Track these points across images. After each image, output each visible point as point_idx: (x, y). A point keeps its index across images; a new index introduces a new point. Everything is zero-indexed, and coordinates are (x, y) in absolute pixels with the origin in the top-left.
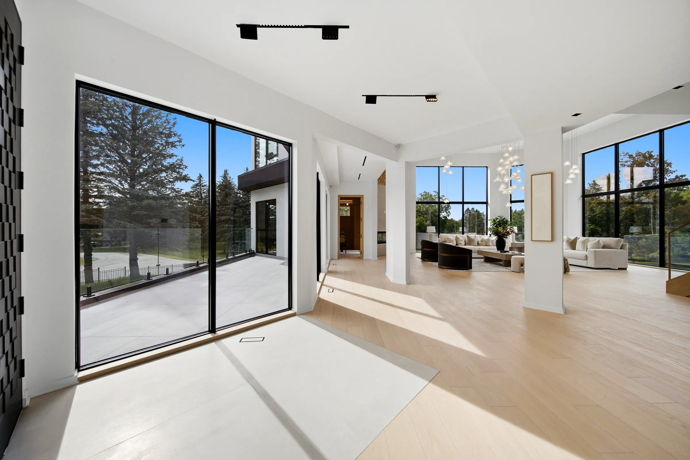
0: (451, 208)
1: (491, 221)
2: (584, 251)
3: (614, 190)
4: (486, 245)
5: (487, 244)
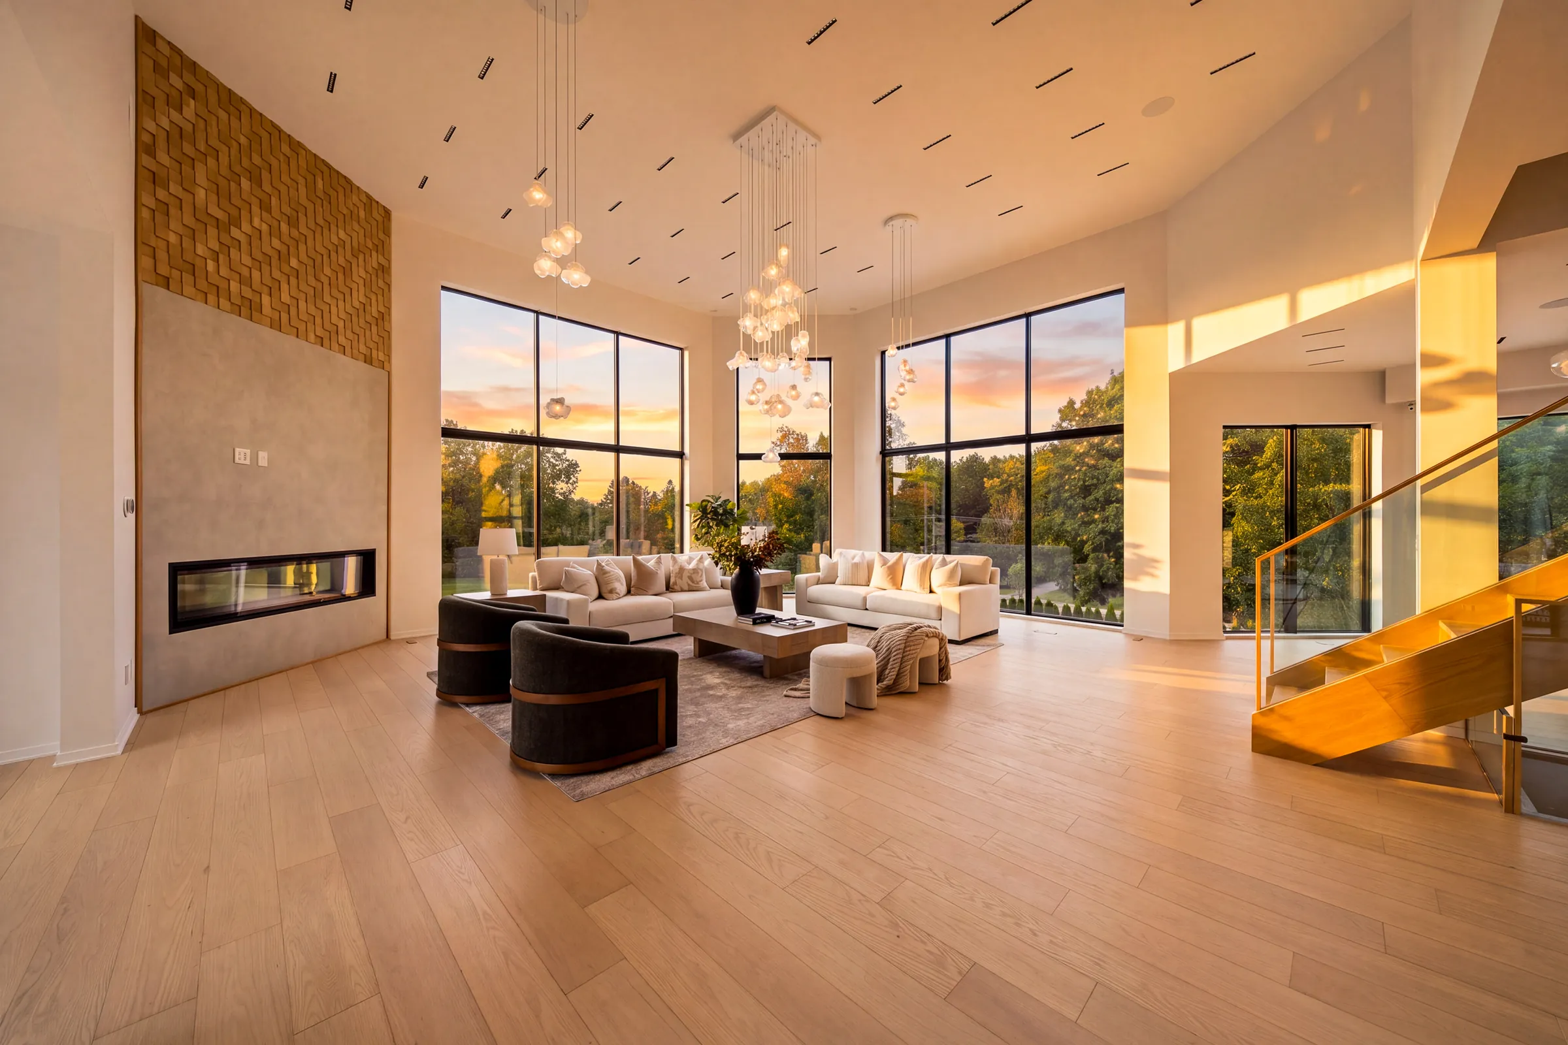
0: (579, 470)
3: (944, 442)
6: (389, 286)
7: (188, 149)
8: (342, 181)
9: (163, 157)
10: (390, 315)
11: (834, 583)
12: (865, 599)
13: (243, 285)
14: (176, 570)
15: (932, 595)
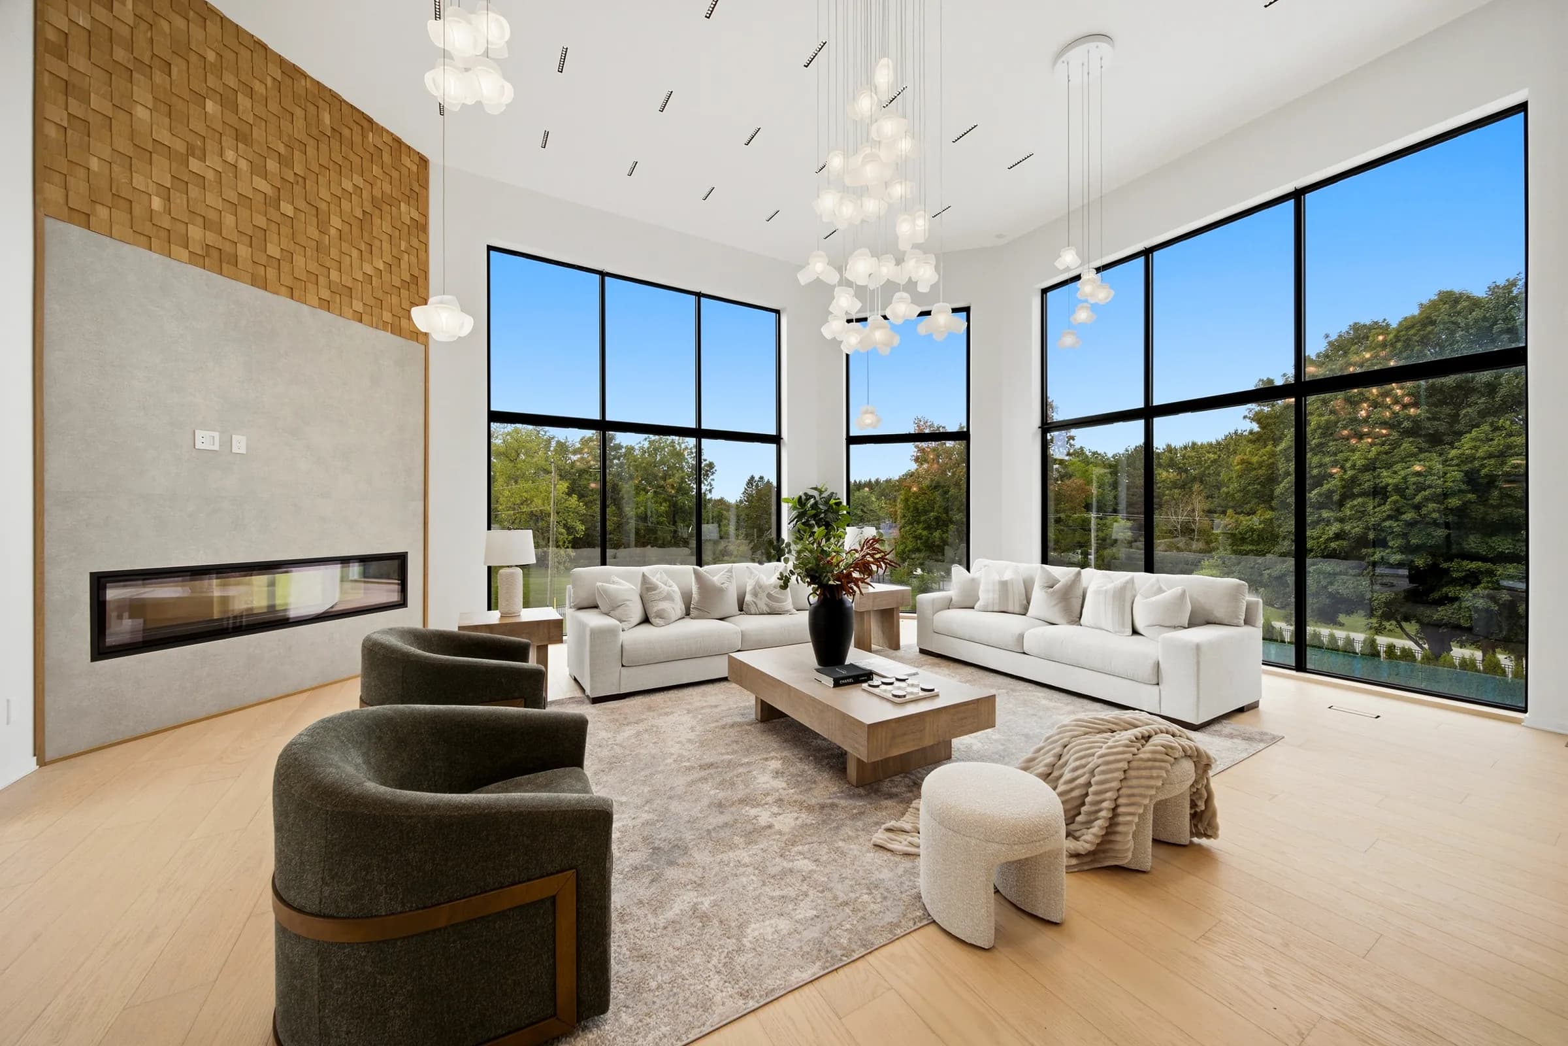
1: (790, 505)
2: (1123, 631)
4: (773, 612)
5: (776, 605)
6: (426, 245)
7: (120, 54)
8: (356, 116)
9: (79, 62)
10: (426, 278)
11: (973, 608)
12: (1021, 638)
13: (208, 230)
14: (100, 582)
15: (1136, 637)
